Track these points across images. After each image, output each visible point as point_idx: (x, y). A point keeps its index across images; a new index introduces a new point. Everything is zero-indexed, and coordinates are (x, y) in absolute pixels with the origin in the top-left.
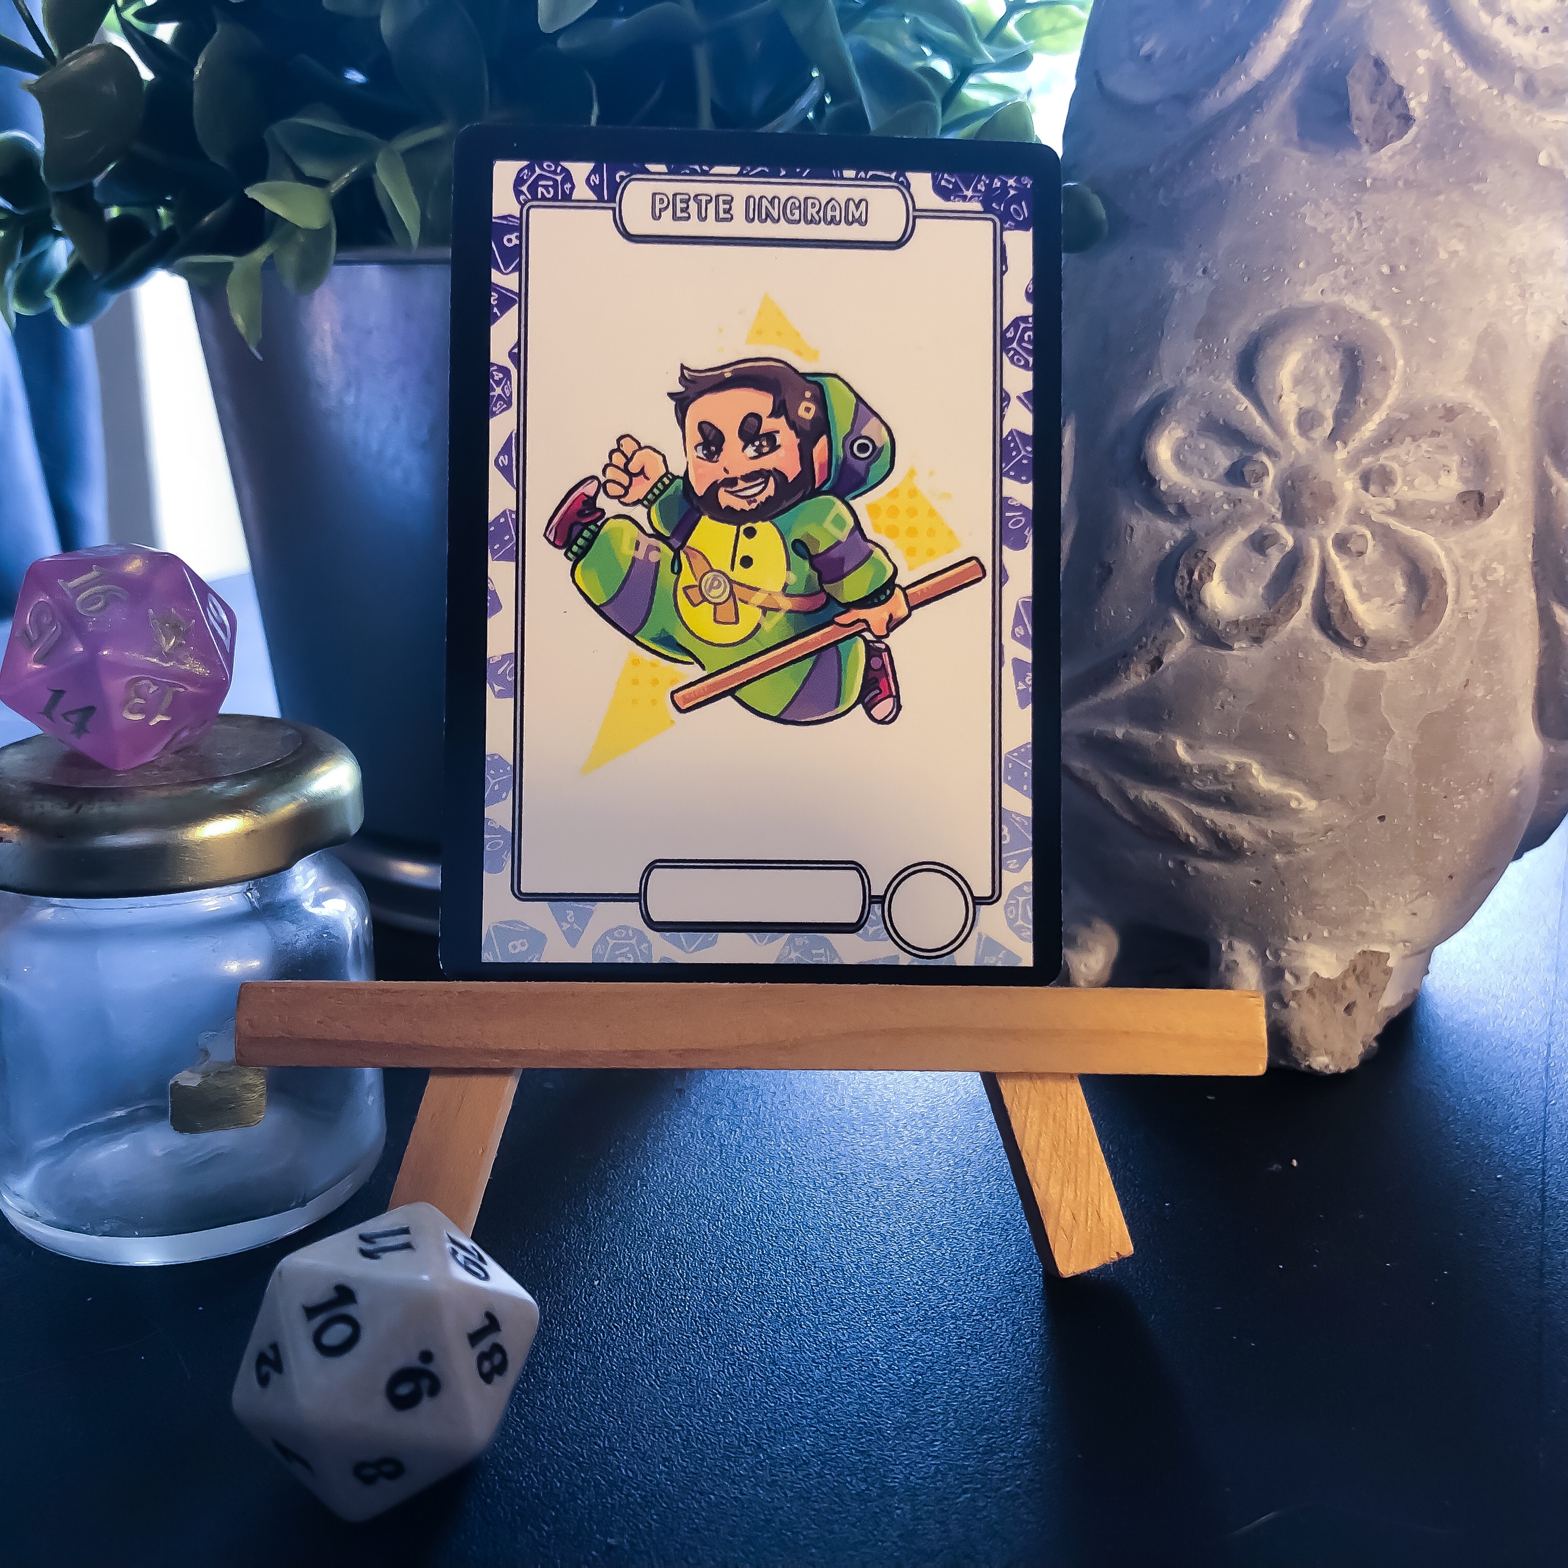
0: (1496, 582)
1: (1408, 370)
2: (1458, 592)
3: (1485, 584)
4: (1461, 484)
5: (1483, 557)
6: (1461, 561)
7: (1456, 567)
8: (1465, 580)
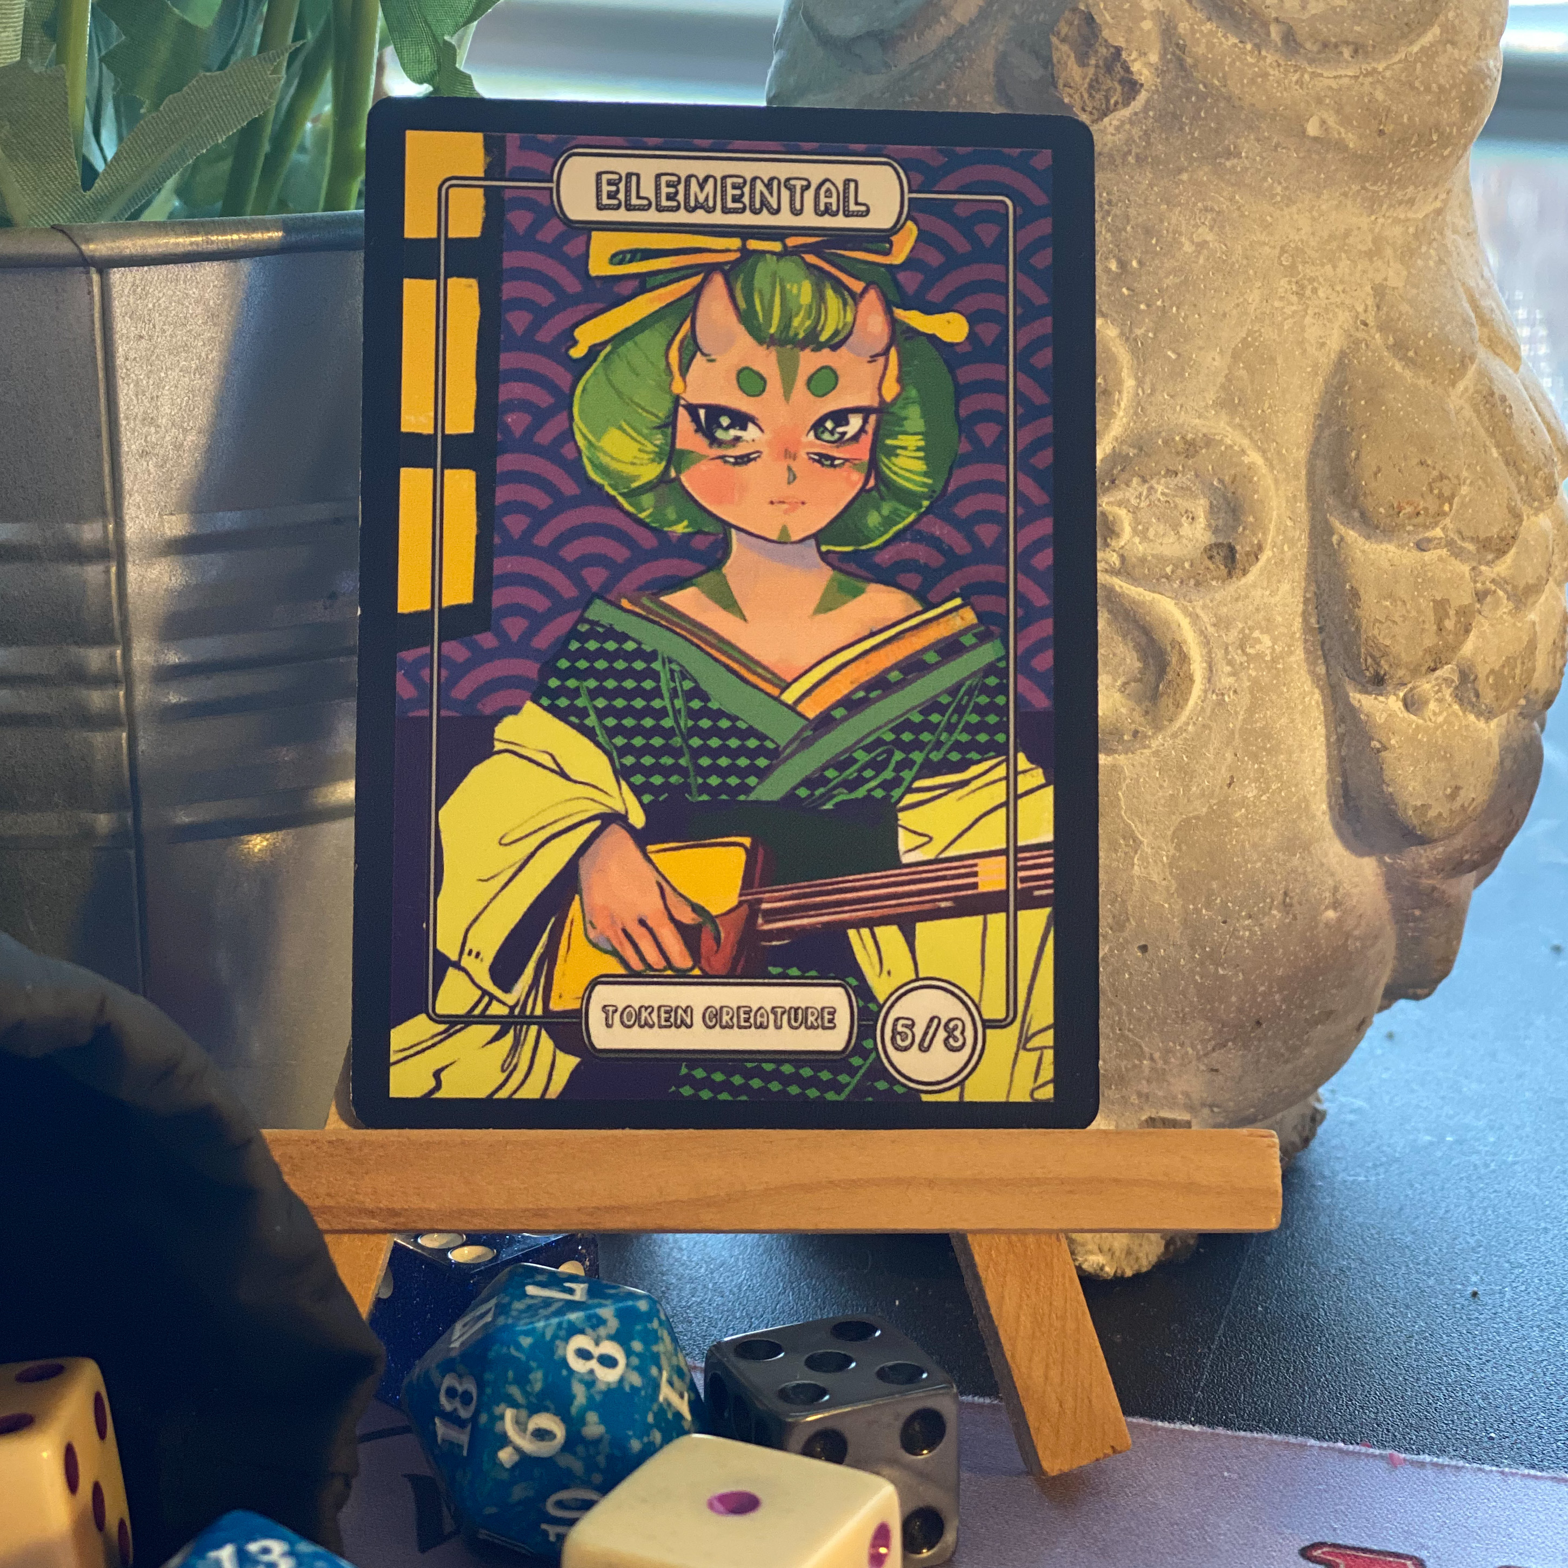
0: (1260, 656)
1: (1140, 392)
2: (1210, 668)
3: (1245, 658)
4: (1209, 533)
5: (1240, 625)
6: (1211, 630)
7: (1205, 637)
8: (1219, 654)
